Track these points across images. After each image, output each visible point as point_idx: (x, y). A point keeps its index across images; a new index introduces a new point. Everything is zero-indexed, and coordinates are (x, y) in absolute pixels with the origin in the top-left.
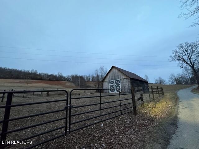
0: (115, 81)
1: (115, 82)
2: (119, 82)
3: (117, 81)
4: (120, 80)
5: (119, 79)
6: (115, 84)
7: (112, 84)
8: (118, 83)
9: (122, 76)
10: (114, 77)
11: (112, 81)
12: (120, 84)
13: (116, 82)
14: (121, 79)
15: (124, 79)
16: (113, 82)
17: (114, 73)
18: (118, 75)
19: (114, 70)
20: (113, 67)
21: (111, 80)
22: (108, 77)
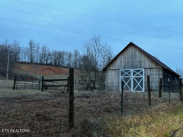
0: (132, 71)
1: (132, 73)
2: (142, 73)
3: (138, 71)
4: (143, 70)
5: (141, 67)
6: (132, 77)
7: (126, 75)
8: (138, 75)
9: (147, 63)
10: (130, 64)
11: (126, 71)
12: (143, 76)
13: (134, 74)
14: (145, 69)
15: (152, 68)
16: (130, 73)
17: (132, 55)
18: (140, 62)
19: (131, 50)
20: (131, 44)
21: (125, 68)
22: (118, 61)
